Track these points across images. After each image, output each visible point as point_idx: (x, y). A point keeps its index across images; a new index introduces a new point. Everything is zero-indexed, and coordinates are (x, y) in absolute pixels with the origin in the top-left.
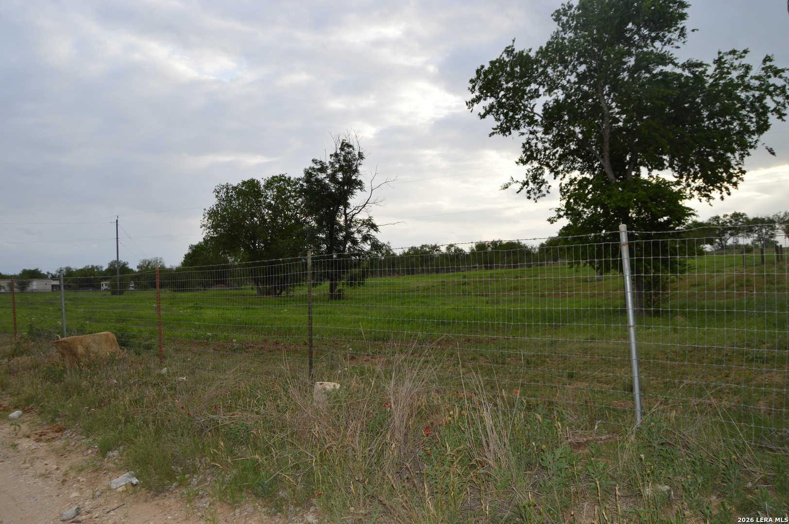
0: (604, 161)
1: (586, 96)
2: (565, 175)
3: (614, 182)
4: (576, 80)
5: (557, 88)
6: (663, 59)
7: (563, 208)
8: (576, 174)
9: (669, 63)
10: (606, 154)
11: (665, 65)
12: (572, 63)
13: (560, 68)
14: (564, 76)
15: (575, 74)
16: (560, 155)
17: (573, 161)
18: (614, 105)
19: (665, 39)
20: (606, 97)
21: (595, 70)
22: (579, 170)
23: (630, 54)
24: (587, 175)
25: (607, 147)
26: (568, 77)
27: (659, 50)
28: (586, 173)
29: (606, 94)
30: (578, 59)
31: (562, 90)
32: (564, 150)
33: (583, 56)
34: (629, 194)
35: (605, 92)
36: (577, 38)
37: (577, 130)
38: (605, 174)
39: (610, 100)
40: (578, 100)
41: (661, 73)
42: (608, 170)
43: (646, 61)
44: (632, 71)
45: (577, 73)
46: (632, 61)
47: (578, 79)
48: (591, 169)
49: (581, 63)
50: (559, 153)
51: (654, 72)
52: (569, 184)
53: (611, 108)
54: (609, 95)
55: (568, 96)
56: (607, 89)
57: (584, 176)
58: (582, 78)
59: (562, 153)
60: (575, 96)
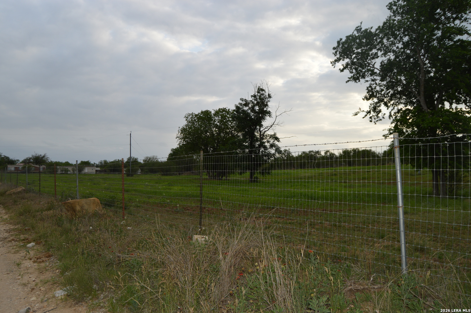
0: (421, 98)
1: (408, 57)
2: (394, 107)
3: (427, 111)
4: (402, 46)
5: (390, 52)
6: (461, 31)
7: (393, 128)
8: (401, 106)
9: (464, 34)
10: (422, 93)
11: (462, 34)
12: (400, 35)
13: (392, 39)
14: (394, 44)
15: (401, 43)
16: (391, 94)
17: (400, 98)
18: (427, 62)
19: (463, 19)
20: (422, 57)
21: (415, 39)
22: (404, 104)
23: (438, 29)
24: (409, 107)
25: (422, 89)
26: (397, 45)
27: (458, 25)
28: (408, 106)
29: (422, 55)
30: (403, 33)
31: (393, 53)
32: (394, 91)
33: (407, 30)
34: (437, 118)
35: (421, 54)
36: (403, 20)
37: (403, 78)
38: (421, 106)
39: (425, 59)
40: (404, 59)
41: (459, 40)
42: (423, 103)
43: (449, 33)
44: (439, 40)
45: (403, 42)
46: (439, 33)
47: (404, 46)
48: (412, 103)
49: (405, 36)
50: (391, 93)
51: (455, 40)
52: (397, 113)
53: (425, 64)
54: (424, 56)
55: (397, 57)
56: (423, 52)
57: (407, 108)
58: (406, 45)
59: (392, 93)
60: (402, 57)
